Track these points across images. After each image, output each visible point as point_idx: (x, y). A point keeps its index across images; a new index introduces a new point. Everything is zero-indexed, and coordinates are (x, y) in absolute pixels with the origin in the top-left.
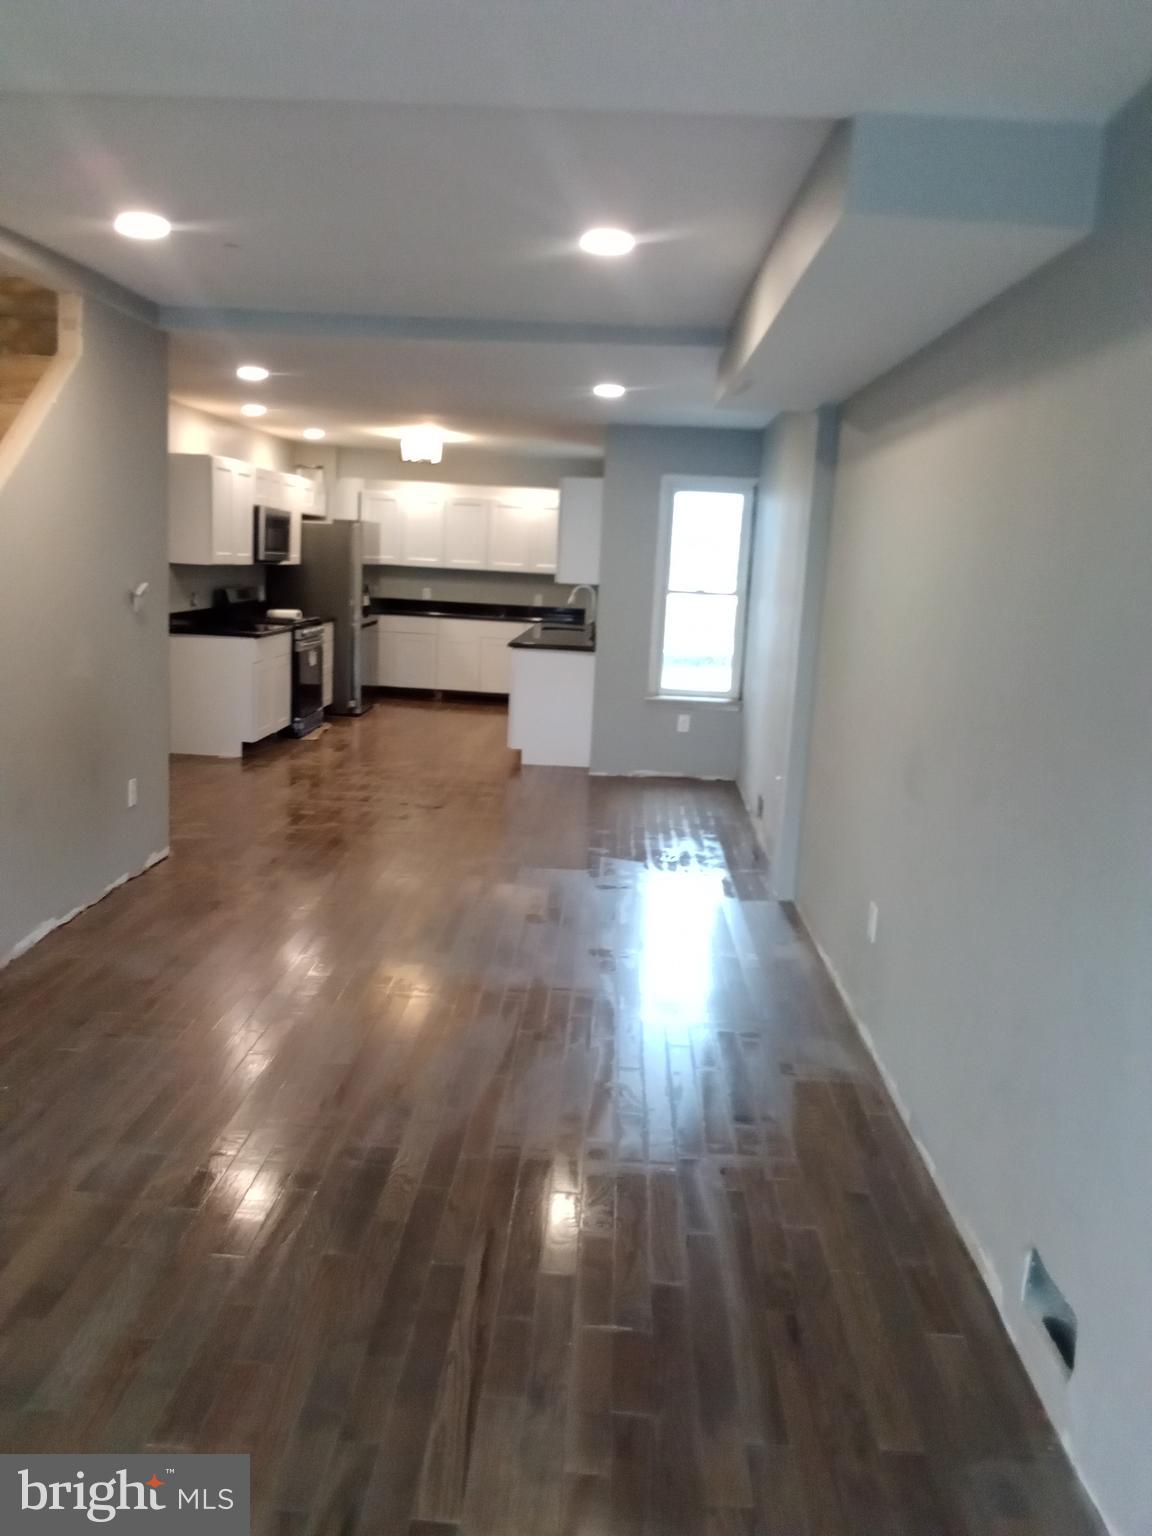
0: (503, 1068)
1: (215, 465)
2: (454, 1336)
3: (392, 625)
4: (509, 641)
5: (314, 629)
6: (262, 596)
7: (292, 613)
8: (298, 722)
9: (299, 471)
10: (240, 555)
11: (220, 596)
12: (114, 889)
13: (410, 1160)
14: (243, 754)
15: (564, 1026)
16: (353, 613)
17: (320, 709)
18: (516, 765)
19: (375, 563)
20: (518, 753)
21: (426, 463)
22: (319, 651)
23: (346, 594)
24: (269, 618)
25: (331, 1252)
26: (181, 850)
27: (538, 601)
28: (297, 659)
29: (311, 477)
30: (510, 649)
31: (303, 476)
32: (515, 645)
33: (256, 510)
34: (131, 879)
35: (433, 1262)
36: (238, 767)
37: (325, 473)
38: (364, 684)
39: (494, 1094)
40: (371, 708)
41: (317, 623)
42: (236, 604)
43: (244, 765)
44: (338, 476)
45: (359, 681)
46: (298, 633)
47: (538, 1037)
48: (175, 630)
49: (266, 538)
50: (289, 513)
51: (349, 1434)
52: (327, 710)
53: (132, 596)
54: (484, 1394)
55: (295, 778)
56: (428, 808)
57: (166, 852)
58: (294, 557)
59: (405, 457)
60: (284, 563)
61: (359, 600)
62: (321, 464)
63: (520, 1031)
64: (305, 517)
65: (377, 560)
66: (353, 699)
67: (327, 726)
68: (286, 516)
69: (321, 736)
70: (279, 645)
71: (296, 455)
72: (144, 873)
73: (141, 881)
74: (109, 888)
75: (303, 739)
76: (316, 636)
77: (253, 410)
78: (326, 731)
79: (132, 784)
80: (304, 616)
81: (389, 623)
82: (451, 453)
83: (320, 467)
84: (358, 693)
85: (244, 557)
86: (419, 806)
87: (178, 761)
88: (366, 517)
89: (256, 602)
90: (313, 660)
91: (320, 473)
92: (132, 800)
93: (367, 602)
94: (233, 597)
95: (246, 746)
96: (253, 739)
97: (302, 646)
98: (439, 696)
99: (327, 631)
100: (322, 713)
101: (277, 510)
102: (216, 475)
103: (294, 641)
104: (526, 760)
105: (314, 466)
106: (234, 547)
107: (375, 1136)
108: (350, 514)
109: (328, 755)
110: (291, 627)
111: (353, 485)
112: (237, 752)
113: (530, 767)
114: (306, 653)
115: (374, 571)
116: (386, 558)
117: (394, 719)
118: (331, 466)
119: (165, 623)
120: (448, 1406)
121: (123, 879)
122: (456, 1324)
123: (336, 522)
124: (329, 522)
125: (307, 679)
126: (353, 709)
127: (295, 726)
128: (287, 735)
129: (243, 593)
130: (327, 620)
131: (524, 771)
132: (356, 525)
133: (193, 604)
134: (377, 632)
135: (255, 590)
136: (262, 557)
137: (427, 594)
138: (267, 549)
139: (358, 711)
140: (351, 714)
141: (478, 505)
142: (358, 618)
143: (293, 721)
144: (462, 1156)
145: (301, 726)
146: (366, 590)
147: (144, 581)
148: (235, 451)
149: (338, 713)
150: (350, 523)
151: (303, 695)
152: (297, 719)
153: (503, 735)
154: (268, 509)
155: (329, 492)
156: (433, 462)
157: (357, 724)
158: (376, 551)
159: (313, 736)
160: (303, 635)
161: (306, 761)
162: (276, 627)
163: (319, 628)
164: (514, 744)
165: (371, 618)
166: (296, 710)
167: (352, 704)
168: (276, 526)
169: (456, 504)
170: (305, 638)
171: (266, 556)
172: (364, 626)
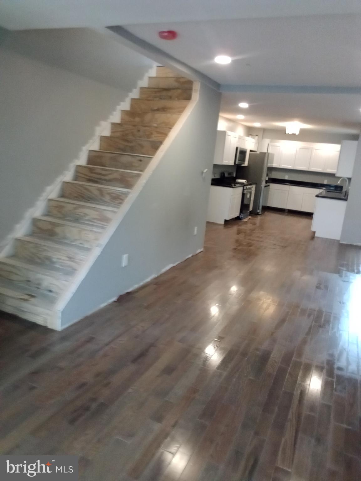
0: (308, 333)
1: (227, 134)
2: (290, 413)
3: (274, 187)
4: (316, 195)
5: (250, 186)
6: (234, 175)
7: (244, 181)
8: (242, 215)
9: (250, 136)
10: (230, 162)
11: (223, 174)
12: (188, 258)
13: (276, 356)
14: (225, 223)
15: (329, 324)
16: (262, 182)
17: (249, 212)
18: (313, 236)
19: (272, 167)
20: (314, 233)
21: (294, 135)
22: (251, 193)
23: (261, 176)
24: (237, 182)
25: (251, 378)
26: (207, 250)
27: (325, 182)
28: (243, 195)
29: (254, 138)
30: (316, 197)
31: (252, 138)
32: (317, 196)
33: (237, 148)
34: (193, 256)
35: (283, 389)
36: (222, 227)
37: (258, 137)
38: (263, 205)
39: (304, 342)
40: (264, 213)
41: (251, 185)
42: (227, 177)
43: (224, 226)
44: (263, 138)
45: (261, 203)
46: (245, 187)
47: (320, 326)
48: (212, 184)
49: (239, 158)
50: (246, 150)
51: (257, 433)
52: (250, 212)
53: (202, 173)
54: (300, 435)
55: (239, 232)
56: (282, 246)
57: (202, 250)
58: (246, 164)
59: (287, 133)
60: (243, 165)
61: (265, 178)
62: (257, 134)
63: (313, 323)
64: (251, 151)
65: (272, 166)
66: (259, 209)
67: (250, 217)
68: (245, 150)
69: (248, 220)
70: (238, 191)
71: (250, 131)
72: (196, 255)
73: (195, 257)
74: (187, 257)
75: (243, 220)
76: (250, 189)
77: (240, 117)
78: (250, 219)
79: (196, 228)
80: (247, 182)
81: (273, 186)
82: (302, 131)
83: (257, 135)
84: (261, 208)
85: (232, 163)
86: (279, 246)
87: (208, 223)
88: (269, 151)
89: (233, 177)
90: (248, 196)
91: (257, 137)
92: (195, 233)
93: (267, 179)
94: (226, 175)
95: (226, 221)
96: (228, 219)
97: (246, 191)
98: (287, 211)
99: (253, 187)
100: (249, 213)
101: (243, 149)
102: (227, 137)
103: (243, 190)
104: (316, 235)
105: (255, 135)
106: (229, 160)
107: (265, 346)
108: (265, 151)
109: (249, 226)
110: (243, 185)
111: (267, 141)
112: (223, 222)
113: (318, 238)
114: (247, 194)
115: (271, 169)
116: (275, 165)
117: (271, 217)
118: (261, 134)
119: (210, 182)
120: (288, 434)
121: (190, 256)
122: (291, 410)
123: (261, 153)
124: (258, 153)
125: (246, 202)
126: (258, 212)
127: (241, 216)
128: (238, 218)
129: (229, 174)
130: (254, 184)
131: (315, 239)
132: (267, 154)
133: (215, 177)
134: (269, 189)
135: (233, 173)
136: (237, 163)
137: (287, 178)
138: (239, 160)
139: (260, 213)
140: (258, 214)
141: (309, 149)
142: (264, 184)
143: (240, 215)
144: (293, 359)
145: (242, 216)
146: (267, 175)
147: (206, 168)
148: (232, 129)
149: (254, 213)
150: (265, 153)
151: (244, 207)
152: (241, 214)
153: (310, 226)
154: (240, 148)
155: (259, 144)
156: (296, 134)
157: (259, 218)
158: (273, 163)
159: (246, 220)
160: (246, 188)
161: (243, 227)
162: (238, 185)
163: (251, 186)
164: (313, 229)
165: (268, 184)
166: (241, 212)
167: (258, 211)
168: (242, 153)
169: (300, 148)
170: (247, 189)
171: (238, 162)
172: (265, 186)
